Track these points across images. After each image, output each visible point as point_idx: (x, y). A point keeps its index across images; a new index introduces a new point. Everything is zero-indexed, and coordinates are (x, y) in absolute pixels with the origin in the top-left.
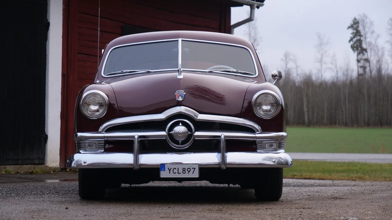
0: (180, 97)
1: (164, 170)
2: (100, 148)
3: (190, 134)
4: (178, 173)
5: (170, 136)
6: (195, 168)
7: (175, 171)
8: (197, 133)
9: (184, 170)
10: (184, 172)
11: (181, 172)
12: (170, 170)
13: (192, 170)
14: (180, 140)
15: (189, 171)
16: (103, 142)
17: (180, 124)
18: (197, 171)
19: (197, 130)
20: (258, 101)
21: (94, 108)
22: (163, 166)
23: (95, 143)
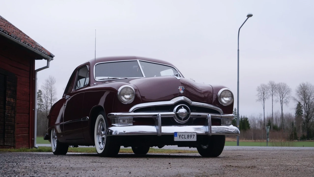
0: (182, 91)
1: (177, 136)
2: (130, 123)
3: (189, 114)
4: (185, 138)
5: (177, 115)
6: (194, 135)
7: (183, 137)
8: (192, 113)
9: (188, 136)
10: (188, 137)
11: (187, 138)
12: (180, 136)
13: (193, 136)
14: (183, 118)
15: (191, 137)
16: (132, 119)
17: (183, 107)
18: (195, 137)
19: (192, 112)
20: (222, 95)
21: (127, 97)
22: (176, 133)
23: (127, 119)
